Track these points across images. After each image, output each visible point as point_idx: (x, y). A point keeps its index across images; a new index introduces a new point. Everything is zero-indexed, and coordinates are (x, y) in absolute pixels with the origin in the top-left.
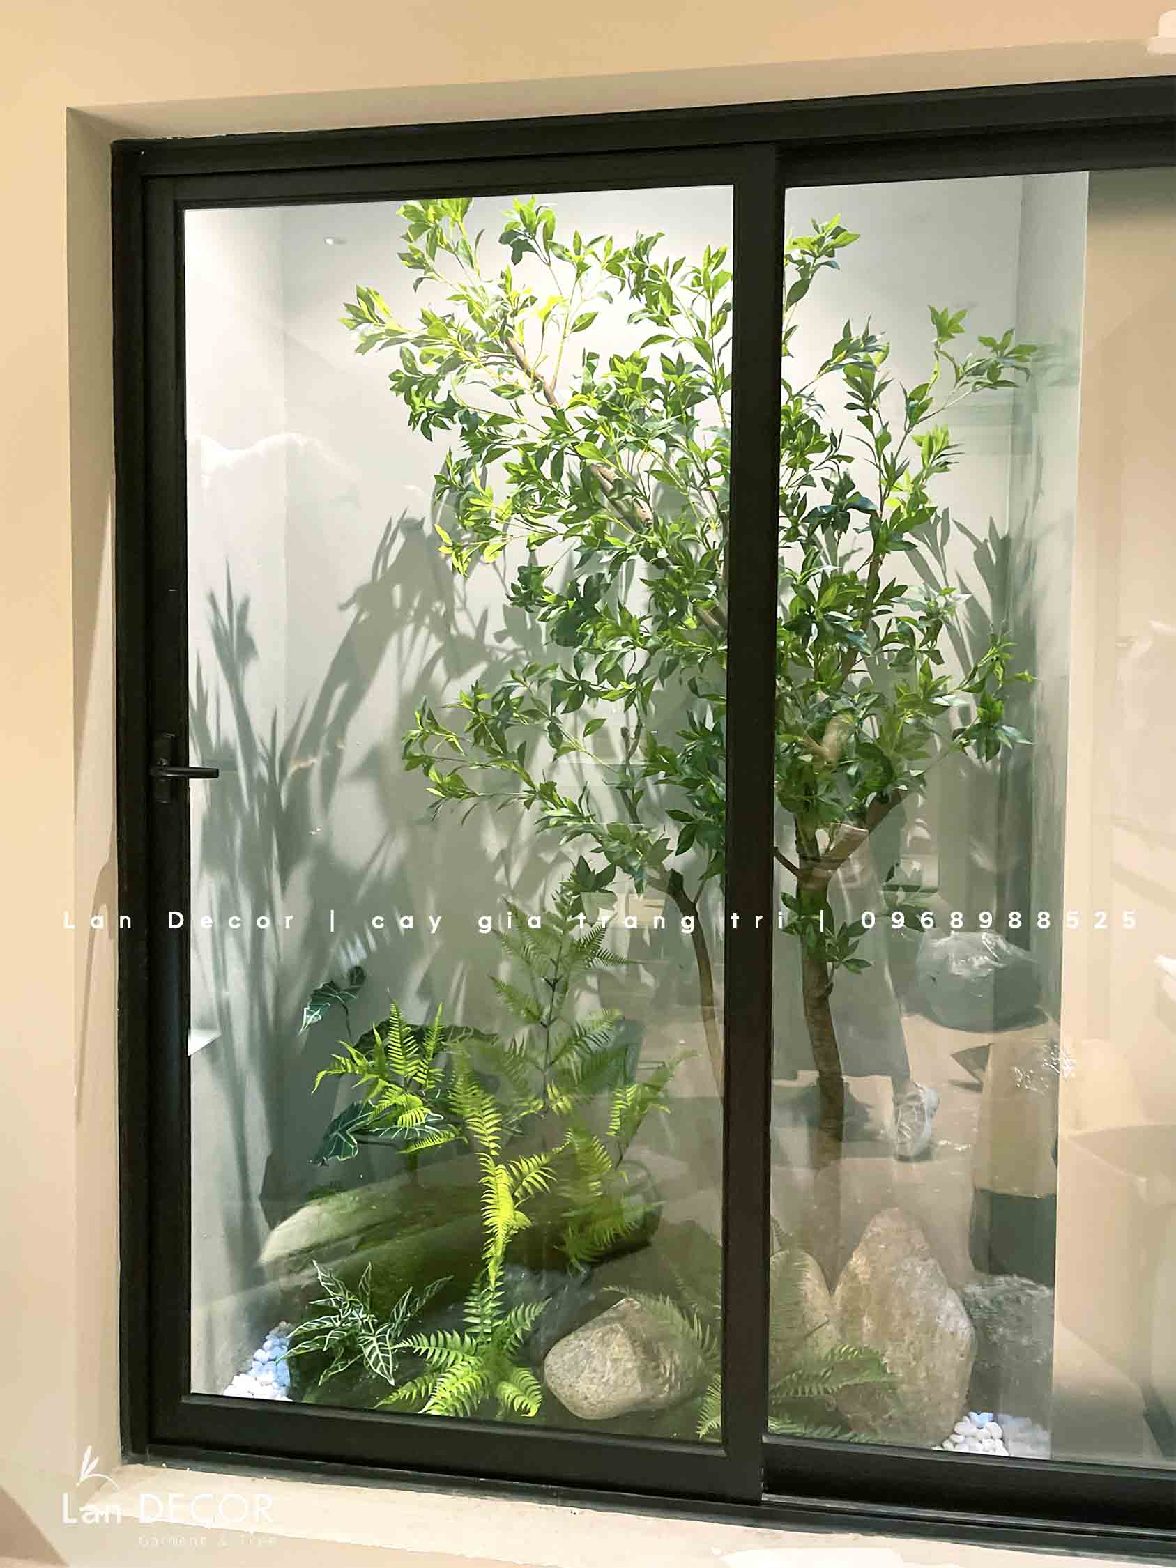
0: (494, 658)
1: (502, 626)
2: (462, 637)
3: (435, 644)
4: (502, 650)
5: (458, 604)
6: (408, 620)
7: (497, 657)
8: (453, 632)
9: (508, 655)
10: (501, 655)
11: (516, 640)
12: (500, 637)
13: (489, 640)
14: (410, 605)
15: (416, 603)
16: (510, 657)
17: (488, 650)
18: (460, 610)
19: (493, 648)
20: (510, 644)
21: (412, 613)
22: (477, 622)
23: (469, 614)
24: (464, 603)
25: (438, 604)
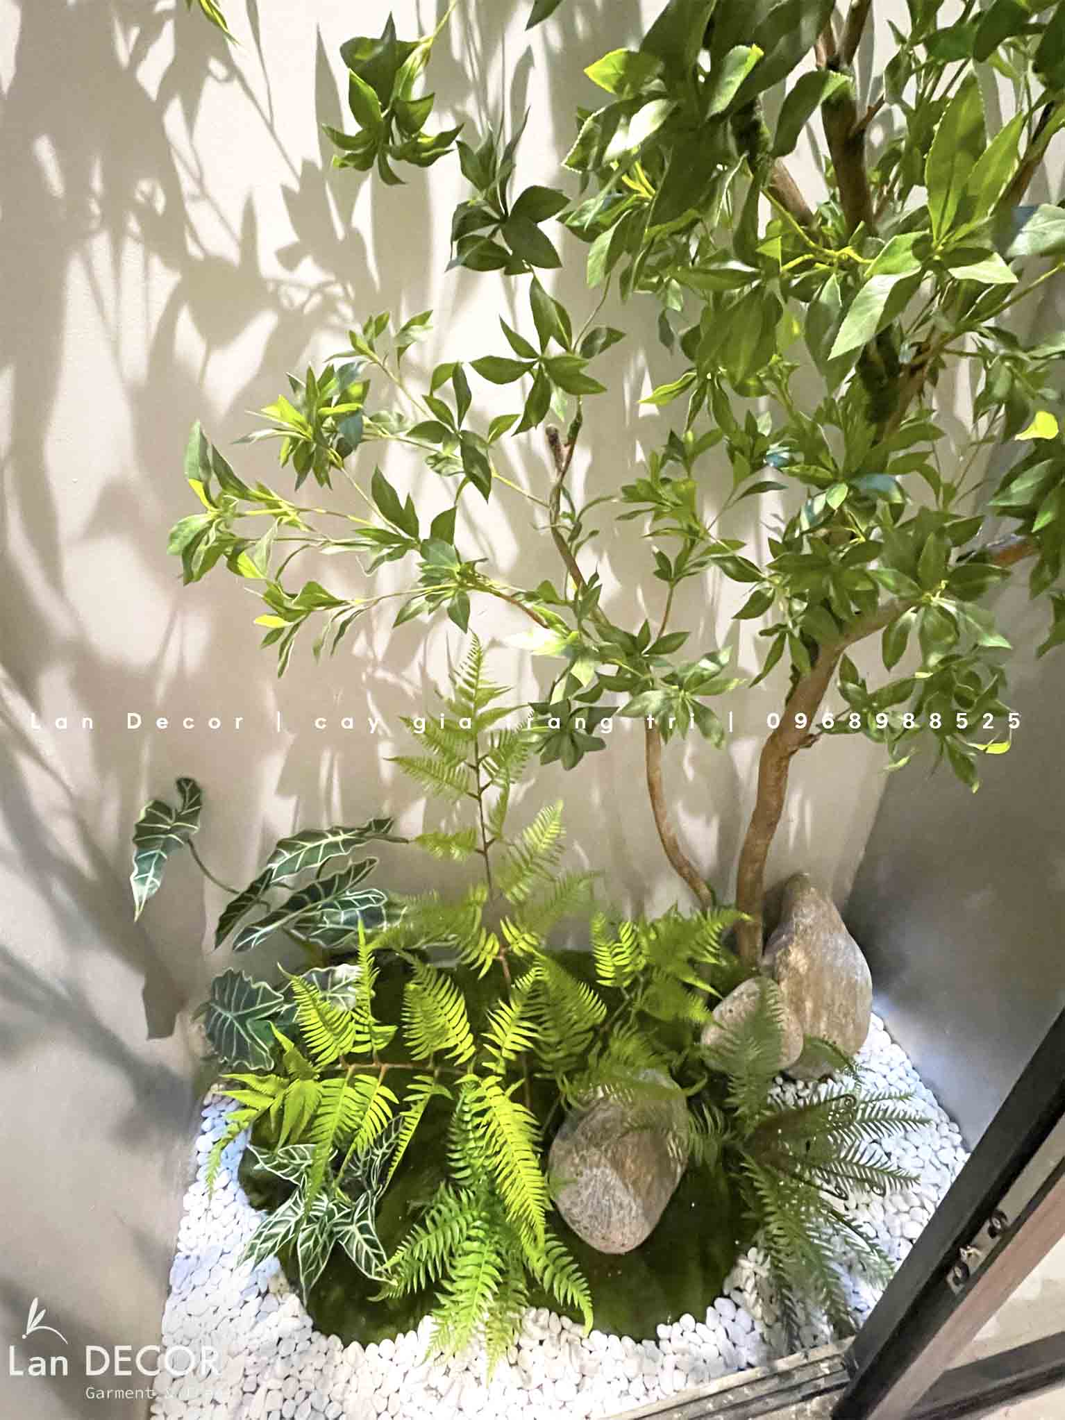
0: (285, 302)
1: (288, 236)
2: (213, 263)
3: (165, 280)
4: (299, 286)
5: (188, 185)
6: (94, 225)
7: (291, 302)
8: (193, 249)
9: (311, 295)
10: (299, 297)
11: (322, 262)
12: (289, 257)
13: (269, 266)
14: (87, 189)
15: (97, 184)
16: (317, 299)
17: (271, 287)
18: (194, 198)
19: (278, 283)
20: (309, 271)
21: (95, 209)
22: (236, 222)
23: (215, 206)
24: (200, 182)
25: (145, 186)
